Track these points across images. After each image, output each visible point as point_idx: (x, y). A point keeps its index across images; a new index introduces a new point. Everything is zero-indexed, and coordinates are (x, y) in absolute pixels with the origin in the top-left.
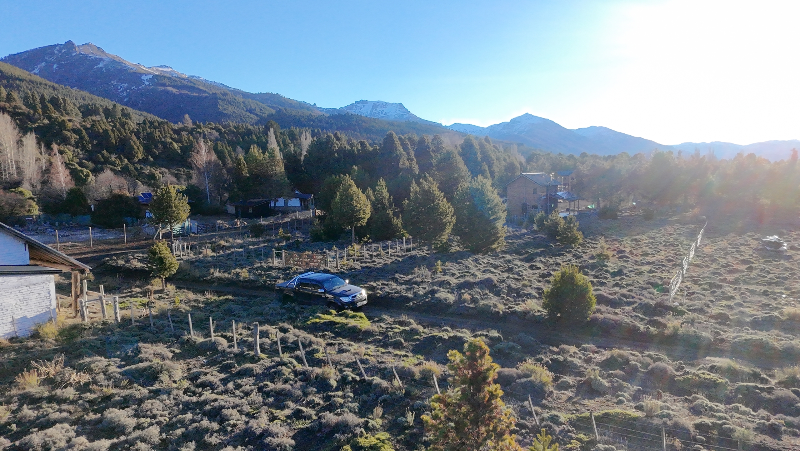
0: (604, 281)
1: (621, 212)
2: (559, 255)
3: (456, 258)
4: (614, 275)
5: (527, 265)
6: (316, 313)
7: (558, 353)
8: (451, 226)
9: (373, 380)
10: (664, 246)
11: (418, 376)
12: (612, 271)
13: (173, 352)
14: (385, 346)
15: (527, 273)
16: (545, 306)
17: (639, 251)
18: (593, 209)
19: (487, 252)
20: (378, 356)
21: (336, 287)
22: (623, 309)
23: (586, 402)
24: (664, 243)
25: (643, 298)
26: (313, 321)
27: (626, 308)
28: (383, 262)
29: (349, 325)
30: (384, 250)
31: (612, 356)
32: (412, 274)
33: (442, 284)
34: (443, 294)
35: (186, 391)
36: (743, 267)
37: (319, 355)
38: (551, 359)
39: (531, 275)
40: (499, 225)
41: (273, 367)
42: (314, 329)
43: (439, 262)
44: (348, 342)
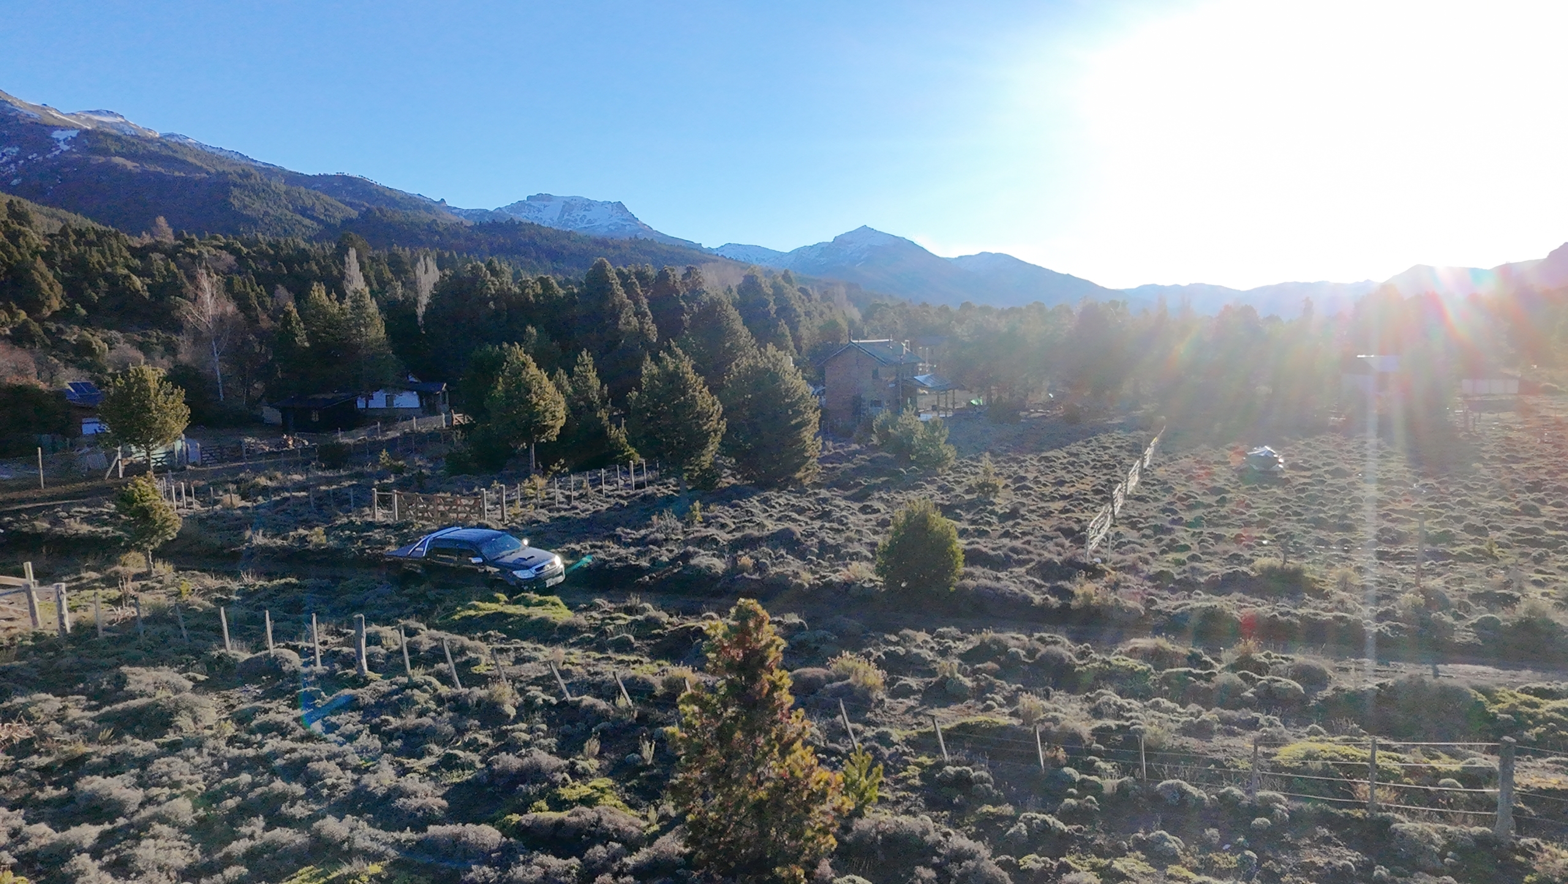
0: (986, 528)
1: (1027, 410)
2: (914, 488)
3: (728, 497)
4: (1003, 518)
5: (856, 506)
6: (470, 600)
7: (897, 644)
8: (719, 438)
9: (581, 701)
10: (1093, 467)
11: (660, 690)
12: (1001, 512)
13: (194, 679)
14: (601, 649)
15: (856, 519)
16: (880, 571)
17: (1051, 478)
18: (979, 406)
19: (787, 486)
20: (589, 665)
21: (504, 553)
22: (1011, 572)
23: (935, 712)
24: (1092, 464)
25: (1046, 554)
26: (463, 614)
27: (1016, 570)
28: (591, 508)
29: (534, 618)
30: (593, 486)
31: (982, 642)
32: (647, 527)
33: (704, 542)
34: (704, 559)
35: (231, 741)
36: (1212, 499)
37: (481, 669)
38: (885, 653)
39: (860, 523)
40: (807, 435)
41: (396, 692)
42: (467, 627)
43: (697, 504)
44: (532, 646)
